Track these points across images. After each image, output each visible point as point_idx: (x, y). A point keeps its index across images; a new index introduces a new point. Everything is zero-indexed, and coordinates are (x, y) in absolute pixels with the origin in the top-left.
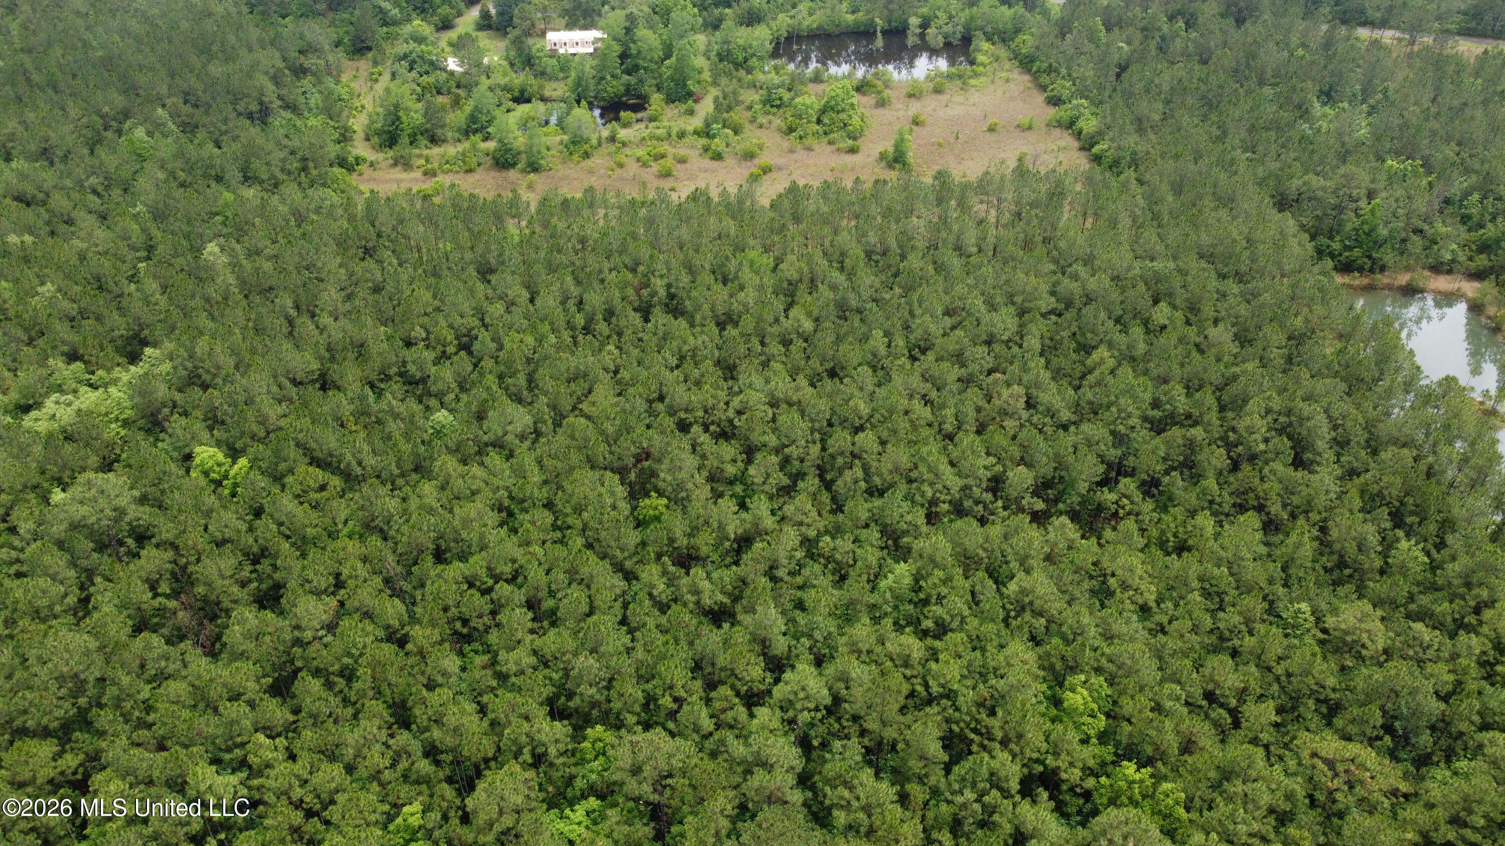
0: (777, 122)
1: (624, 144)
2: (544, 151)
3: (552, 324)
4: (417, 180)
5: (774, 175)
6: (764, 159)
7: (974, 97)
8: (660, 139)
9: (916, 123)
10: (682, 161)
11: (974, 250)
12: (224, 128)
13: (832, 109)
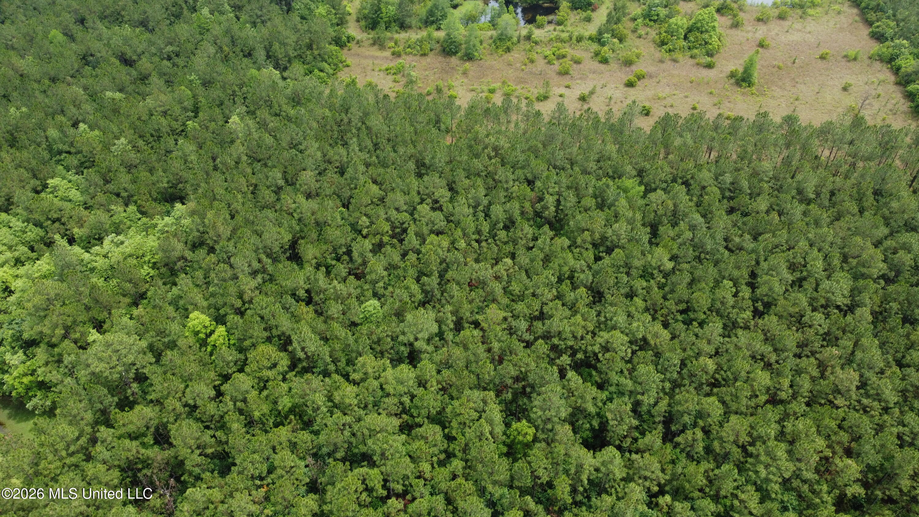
0: (653, 34)
1: (536, 43)
2: (478, 44)
3: (463, 230)
4: (387, 58)
5: (645, 82)
6: (640, 68)
7: (811, 25)
8: (562, 41)
9: (761, 45)
10: (578, 62)
11: (813, 196)
12: (259, 13)
13: (698, 29)
